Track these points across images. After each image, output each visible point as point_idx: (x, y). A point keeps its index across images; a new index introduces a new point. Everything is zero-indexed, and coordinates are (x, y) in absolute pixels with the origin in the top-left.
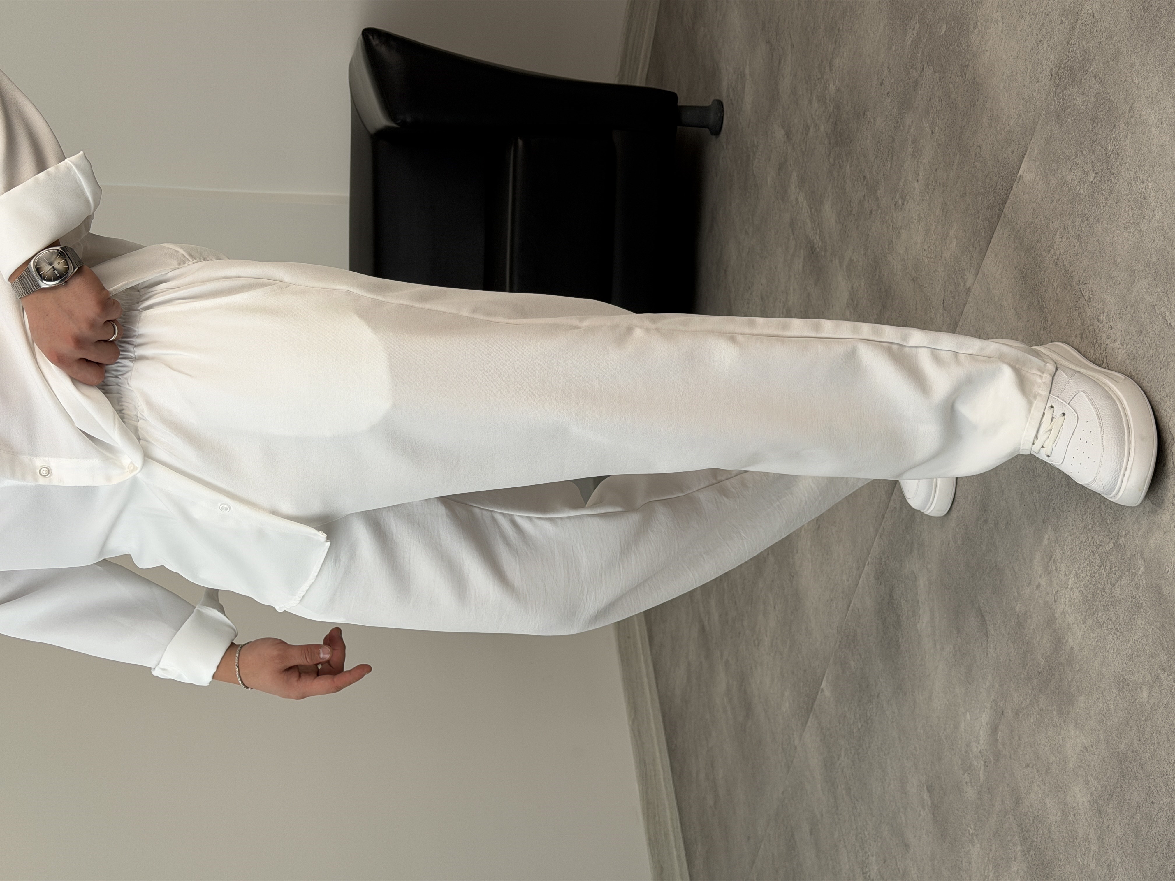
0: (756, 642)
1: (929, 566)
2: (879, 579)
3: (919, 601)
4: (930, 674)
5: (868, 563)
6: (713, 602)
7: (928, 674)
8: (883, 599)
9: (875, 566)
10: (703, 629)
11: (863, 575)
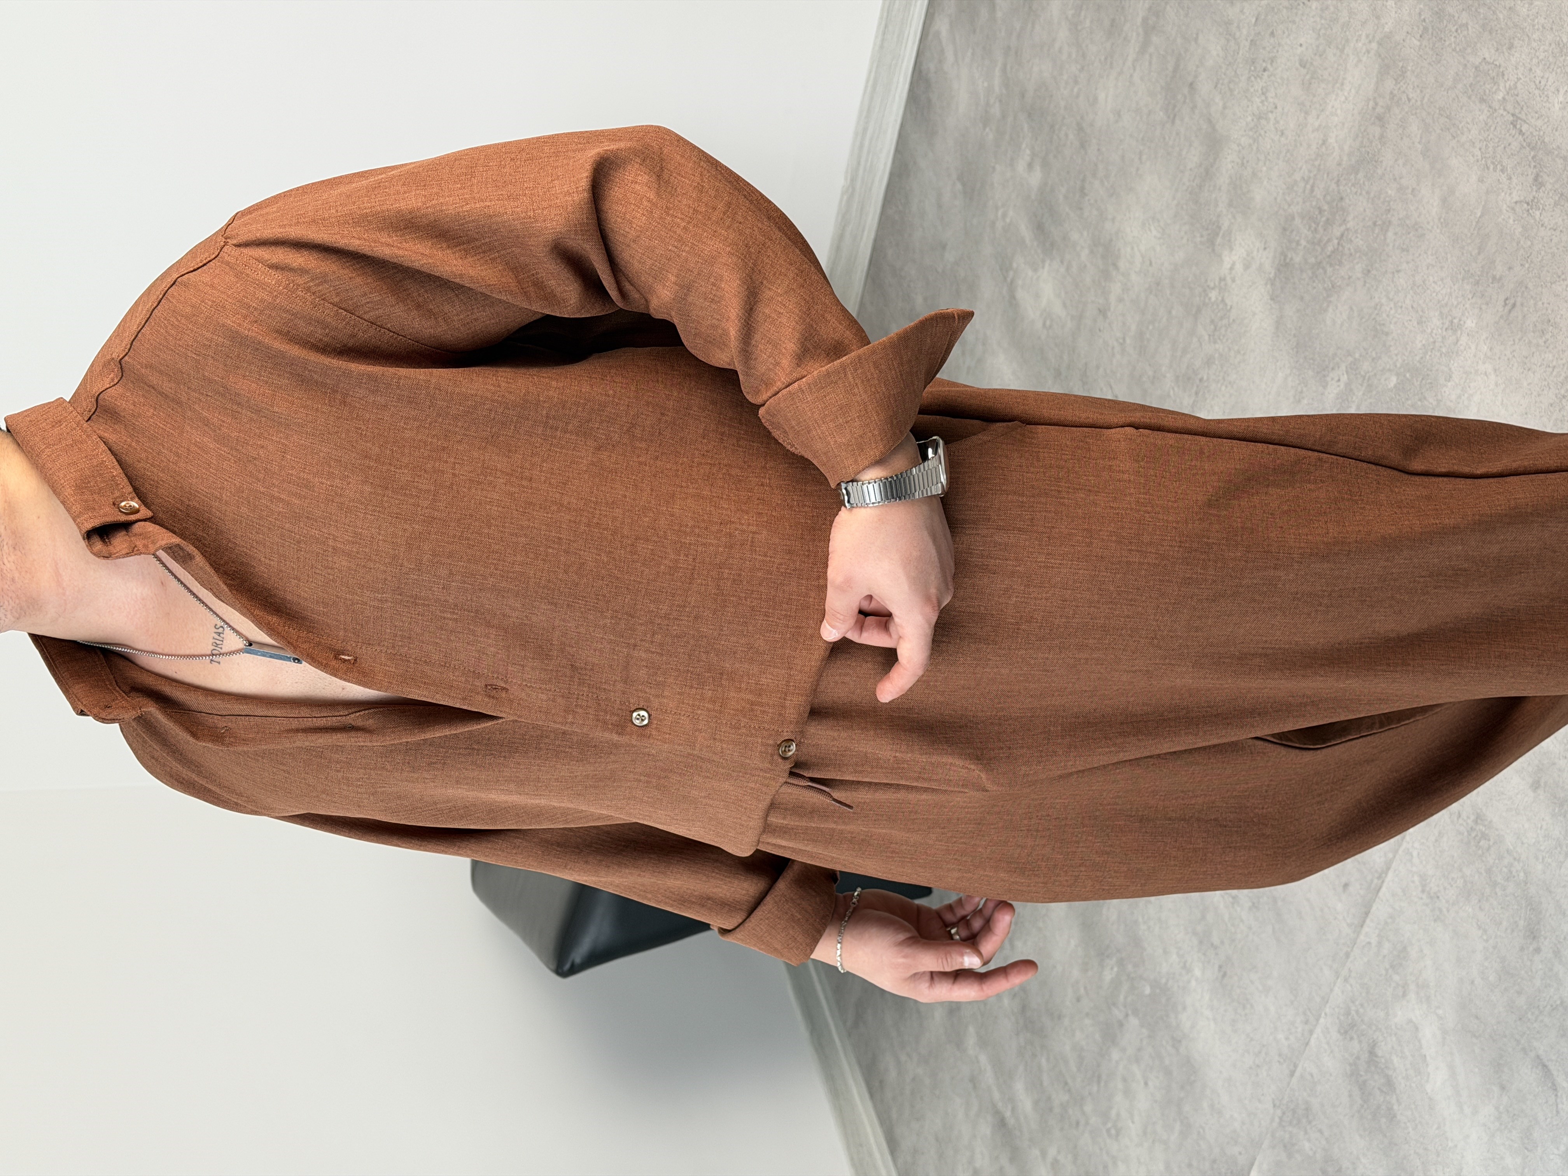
0: (1113, 1132)
1: (1440, 1012)
2: (1346, 1032)
3: (1425, 1056)
4: (1456, 1146)
5: (1326, 1014)
6: (1019, 1086)
7: (1450, 1144)
8: (1358, 1058)
9: (1338, 1018)
10: (1001, 1123)
11: (1318, 1030)
